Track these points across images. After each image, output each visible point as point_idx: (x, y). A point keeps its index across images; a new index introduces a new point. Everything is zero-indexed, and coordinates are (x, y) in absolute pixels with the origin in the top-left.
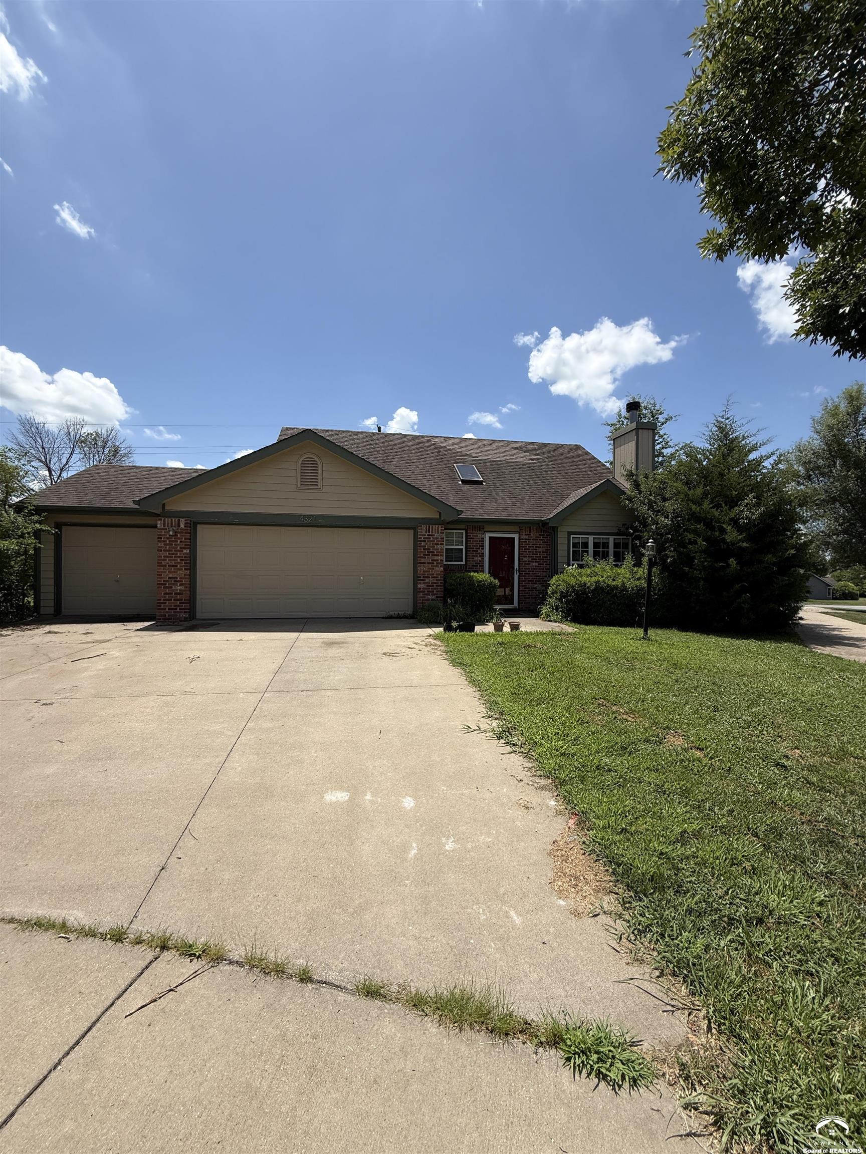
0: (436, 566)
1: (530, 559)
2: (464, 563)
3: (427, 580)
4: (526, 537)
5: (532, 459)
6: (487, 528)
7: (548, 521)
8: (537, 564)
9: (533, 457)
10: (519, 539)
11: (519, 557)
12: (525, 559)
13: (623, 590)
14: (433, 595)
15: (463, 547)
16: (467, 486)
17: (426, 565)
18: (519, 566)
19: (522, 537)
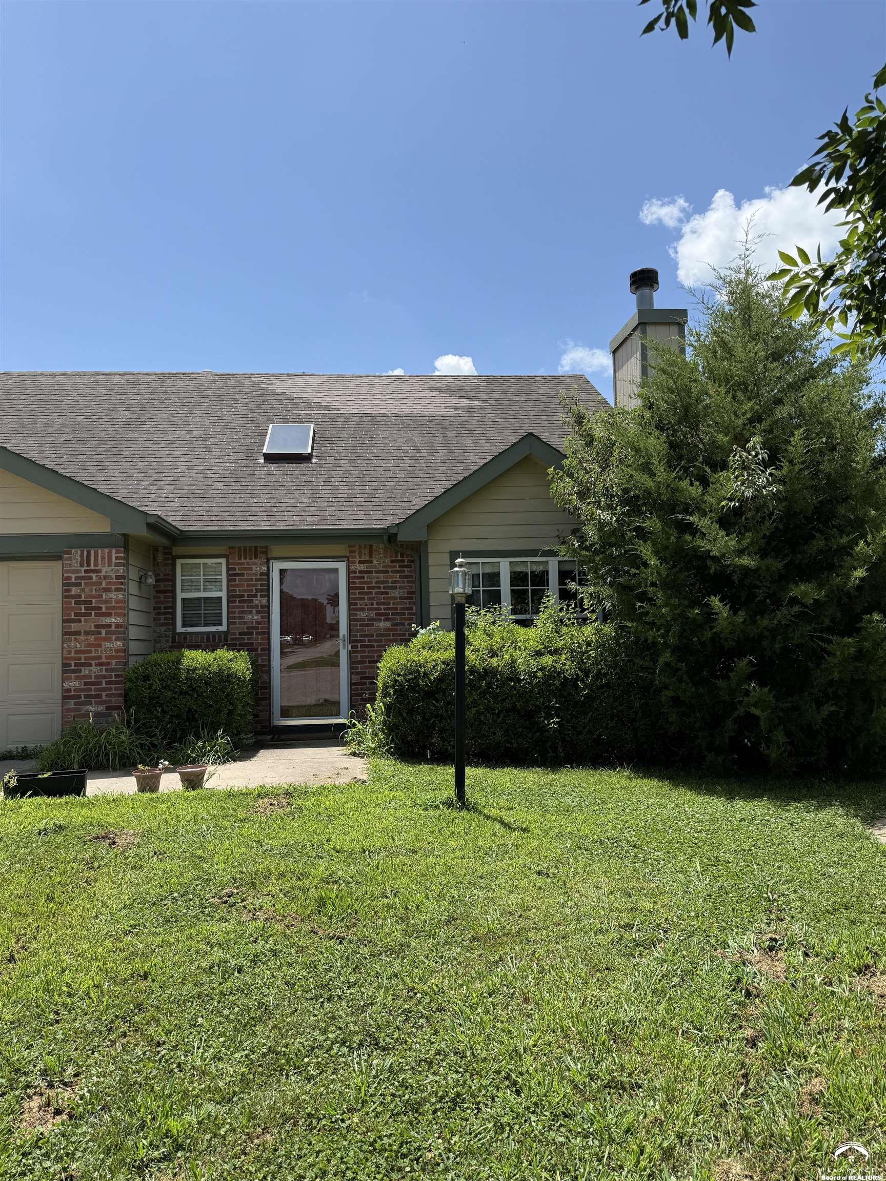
0: (105, 639)
1: (373, 614)
2: (223, 628)
3: (85, 671)
4: (363, 567)
5: (456, 409)
6: (276, 550)
7: (394, 531)
8: (388, 624)
9: (465, 403)
10: (349, 572)
11: (349, 610)
12: (362, 615)
13: (511, 679)
14: (97, 703)
15: (223, 594)
16: (272, 467)
17: (82, 638)
18: (350, 630)
19: (352, 568)
